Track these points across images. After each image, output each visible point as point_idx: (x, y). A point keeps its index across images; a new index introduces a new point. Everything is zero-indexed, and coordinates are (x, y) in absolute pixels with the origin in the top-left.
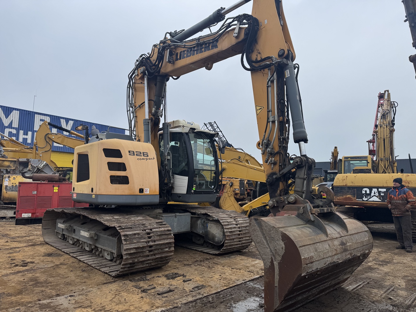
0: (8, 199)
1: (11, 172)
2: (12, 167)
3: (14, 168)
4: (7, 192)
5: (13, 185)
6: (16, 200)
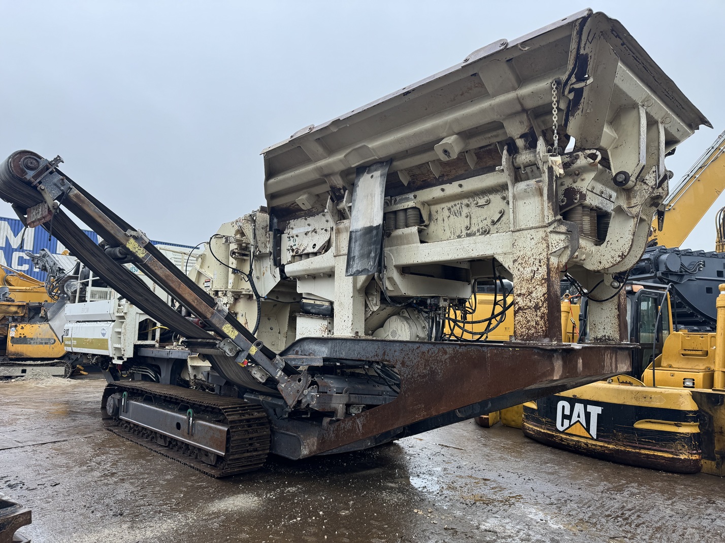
0: (15, 354)
1: (19, 320)
2: (20, 313)
3: (23, 314)
4: (13, 346)
5: (20, 337)
6: (25, 355)
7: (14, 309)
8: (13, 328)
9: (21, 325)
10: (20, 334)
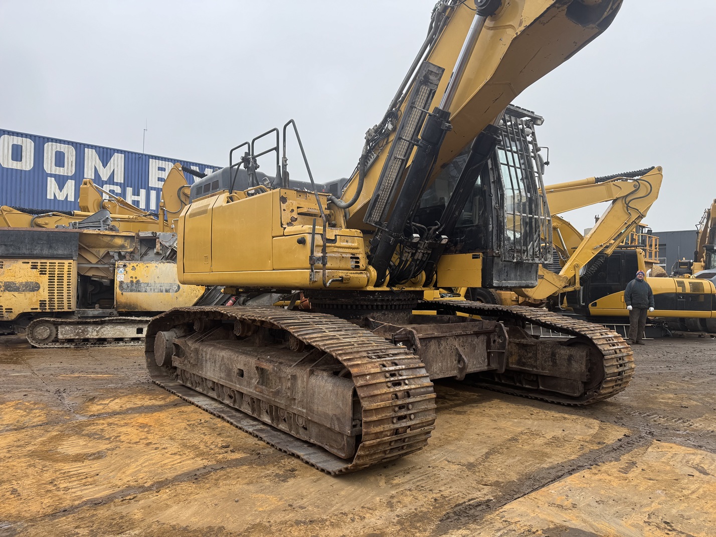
0: (126, 305)
1: (128, 257)
2: (129, 247)
3: (132, 250)
4: (122, 294)
5: (132, 282)
6: (139, 307)
7: (119, 242)
8: (121, 269)
9: (132, 265)
10: (132, 277)
